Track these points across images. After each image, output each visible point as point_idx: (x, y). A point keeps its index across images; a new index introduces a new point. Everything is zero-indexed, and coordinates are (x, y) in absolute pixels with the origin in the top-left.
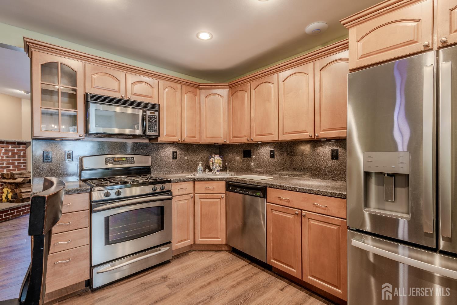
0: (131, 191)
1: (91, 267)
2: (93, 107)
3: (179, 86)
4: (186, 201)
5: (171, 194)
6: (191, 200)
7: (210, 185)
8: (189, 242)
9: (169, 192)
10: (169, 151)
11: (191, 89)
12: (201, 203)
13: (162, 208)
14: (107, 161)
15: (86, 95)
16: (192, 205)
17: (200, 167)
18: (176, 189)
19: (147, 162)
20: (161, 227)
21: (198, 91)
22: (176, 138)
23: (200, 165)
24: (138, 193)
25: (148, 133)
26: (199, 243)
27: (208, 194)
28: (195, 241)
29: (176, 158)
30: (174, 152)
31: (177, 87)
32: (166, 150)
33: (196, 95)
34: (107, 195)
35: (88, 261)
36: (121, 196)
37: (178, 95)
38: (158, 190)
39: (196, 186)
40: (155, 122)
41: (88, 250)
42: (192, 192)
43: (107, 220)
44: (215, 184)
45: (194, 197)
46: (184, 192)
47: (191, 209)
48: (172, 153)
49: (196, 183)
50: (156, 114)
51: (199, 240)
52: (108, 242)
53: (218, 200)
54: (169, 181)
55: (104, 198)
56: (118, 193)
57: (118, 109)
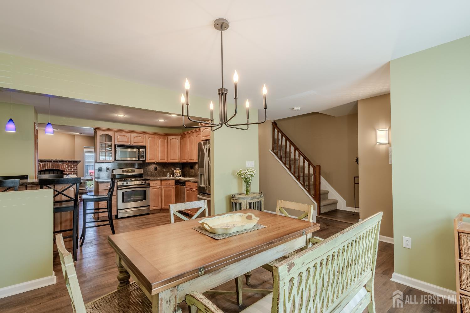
0: (134, 183)
1: (117, 210)
2: (118, 150)
3: (156, 136)
4: (157, 189)
5: (149, 185)
6: (160, 189)
7: (168, 182)
8: (159, 207)
9: (149, 184)
10: (153, 167)
11: (162, 137)
12: (164, 190)
13: (145, 191)
14: (123, 171)
15: (115, 145)
16: (160, 191)
17: (168, 175)
18: (152, 183)
19: (141, 172)
20: (145, 199)
21: (166, 137)
22: (155, 161)
23: (168, 173)
24: (137, 184)
25: (140, 159)
26: (163, 208)
27: (167, 186)
28: (161, 207)
29: (156, 170)
30: (155, 167)
31: (155, 137)
32: (151, 166)
33: (165, 139)
34: (123, 184)
35: (116, 208)
36: (128, 184)
37: (156, 140)
38: (143, 183)
39: (162, 183)
40: (144, 154)
41: (116, 204)
42: (160, 185)
43: (123, 193)
44: (170, 182)
45: (161, 187)
46: (156, 185)
47: (160, 193)
48: (154, 167)
49: (162, 181)
50: (144, 150)
51: (163, 207)
52: (123, 202)
53: (171, 189)
54: (149, 180)
55: (122, 185)
56: (127, 183)
57: (129, 150)
